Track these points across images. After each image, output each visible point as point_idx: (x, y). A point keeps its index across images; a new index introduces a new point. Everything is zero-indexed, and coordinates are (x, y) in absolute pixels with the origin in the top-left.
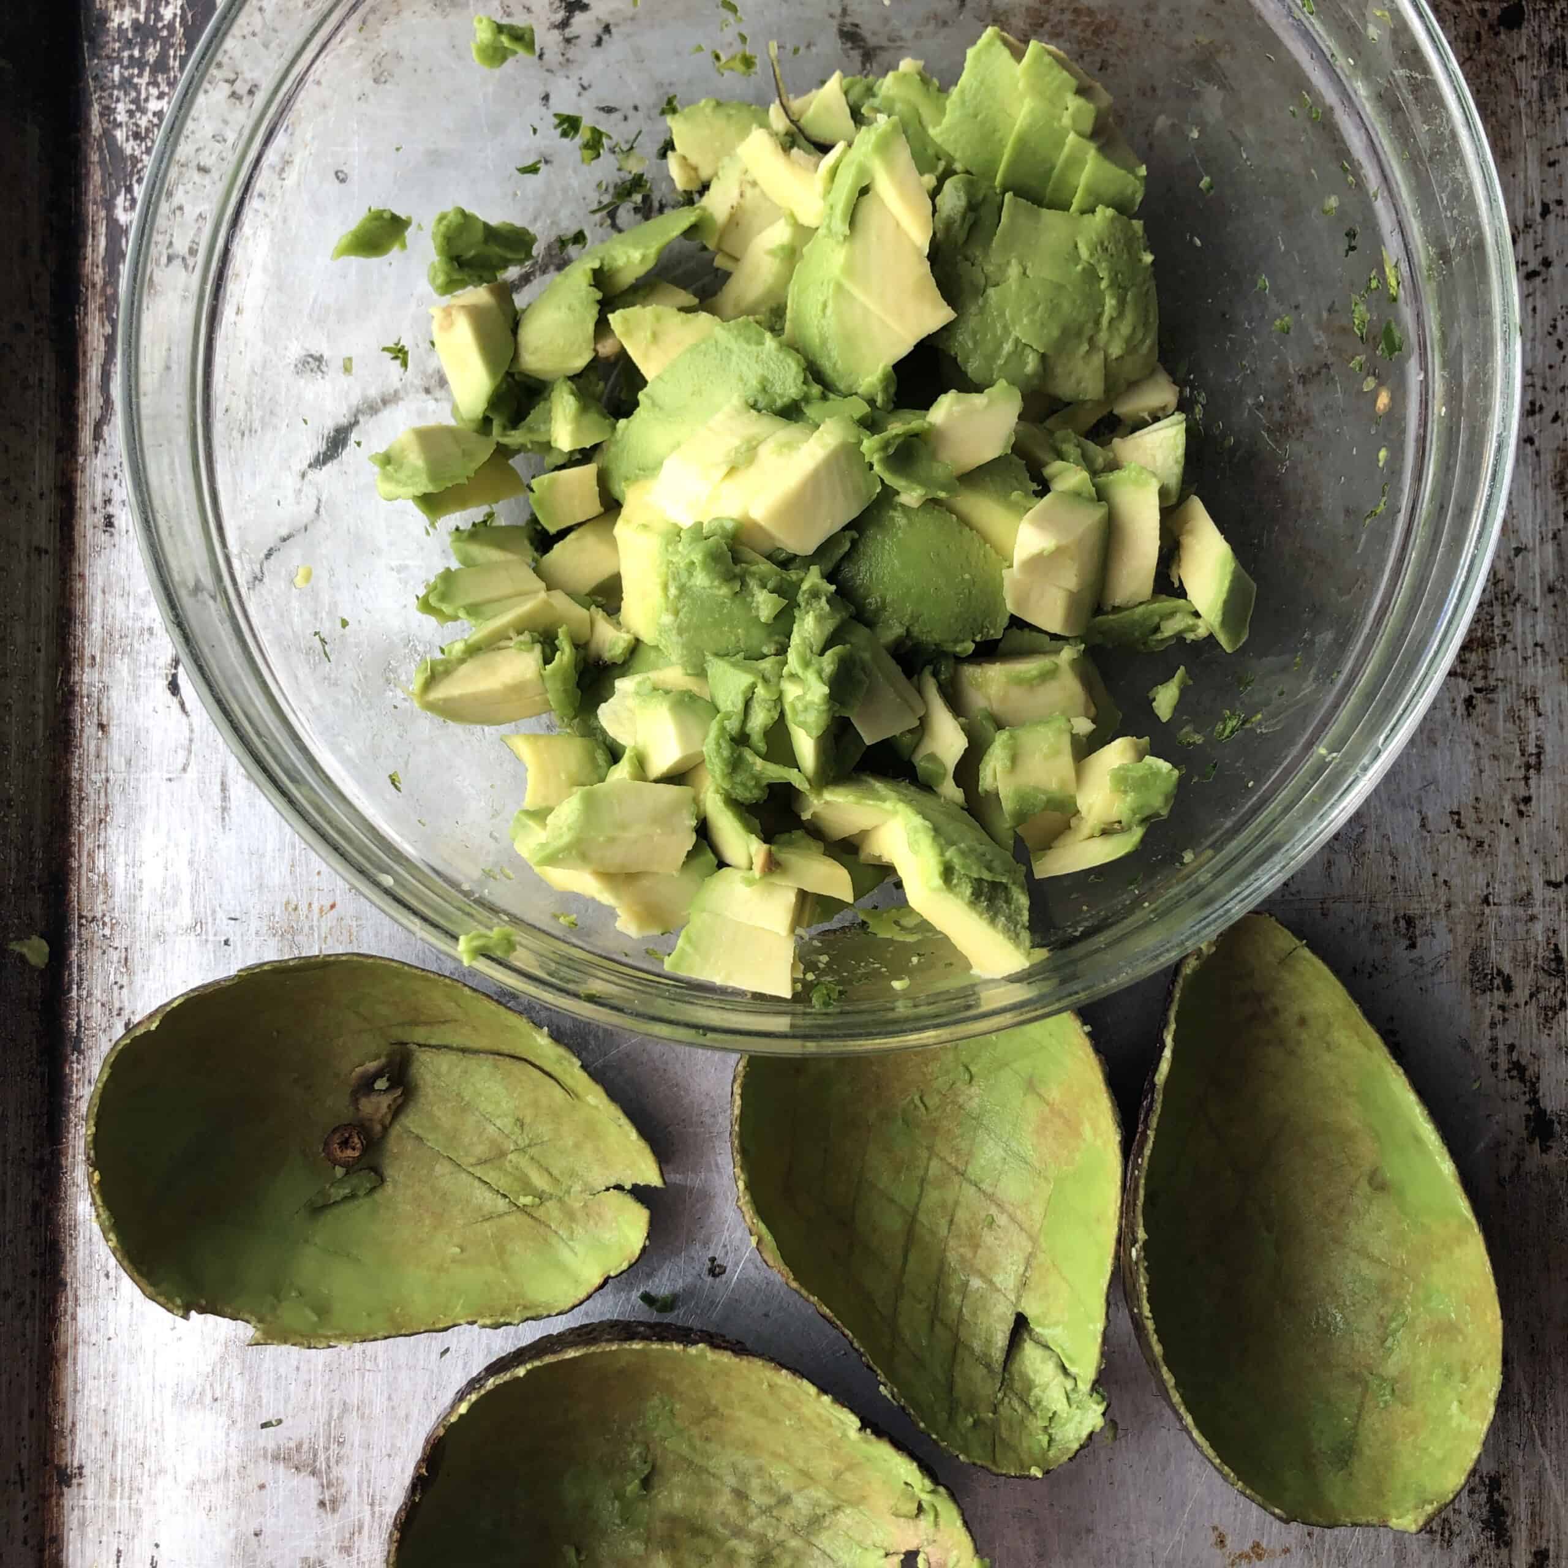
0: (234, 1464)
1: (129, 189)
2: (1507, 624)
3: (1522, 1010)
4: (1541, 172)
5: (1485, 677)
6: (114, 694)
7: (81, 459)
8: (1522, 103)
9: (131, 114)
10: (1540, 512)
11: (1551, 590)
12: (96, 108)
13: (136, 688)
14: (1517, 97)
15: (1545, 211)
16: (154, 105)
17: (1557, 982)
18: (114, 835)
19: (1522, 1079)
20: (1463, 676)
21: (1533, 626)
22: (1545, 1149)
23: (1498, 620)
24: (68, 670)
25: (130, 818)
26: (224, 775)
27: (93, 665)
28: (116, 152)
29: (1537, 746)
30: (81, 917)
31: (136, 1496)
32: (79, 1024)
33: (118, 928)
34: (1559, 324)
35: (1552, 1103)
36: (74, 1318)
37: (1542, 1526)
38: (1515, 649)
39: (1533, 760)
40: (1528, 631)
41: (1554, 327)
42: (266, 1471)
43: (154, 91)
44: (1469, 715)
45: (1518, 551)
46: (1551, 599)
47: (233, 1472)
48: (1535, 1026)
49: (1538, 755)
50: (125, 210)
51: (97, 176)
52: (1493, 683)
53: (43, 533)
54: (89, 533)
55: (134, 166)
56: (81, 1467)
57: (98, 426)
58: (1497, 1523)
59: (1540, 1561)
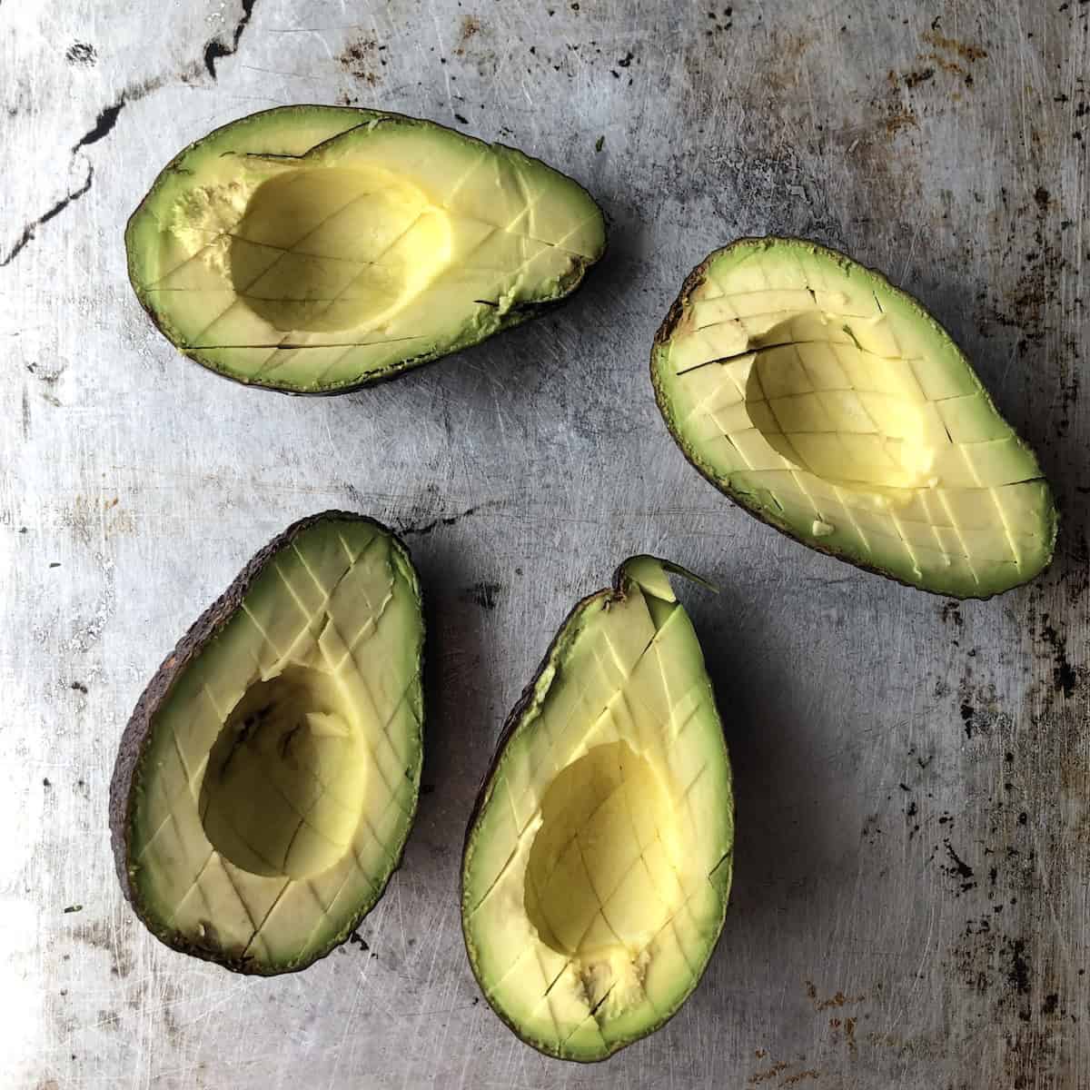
0: (44, 940)
2: (1054, 284)
3: (1054, 588)
5: (1036, 326)
10: (1084, 193)
17: (1083, 567)
19: (1053, 642)
20: (1019, 325)
21: (1075, 285)
22: (1068, 695)
23: (1047, 281)
26: (25, 394)
29: (1074, 381)
35: (1073, 660)
37: (1053, 977)
38: (1060, 304)
39: (1070, 392)
40: (1071, 289)
42: (70, 946)
44: (1022, 356)
45: (1065, 225)
47: (43, 945)
48: (1064, 600)
49: (1075, 388)
52: (1041, 330)
58: (1020, 975)
59: (1051, 1003)
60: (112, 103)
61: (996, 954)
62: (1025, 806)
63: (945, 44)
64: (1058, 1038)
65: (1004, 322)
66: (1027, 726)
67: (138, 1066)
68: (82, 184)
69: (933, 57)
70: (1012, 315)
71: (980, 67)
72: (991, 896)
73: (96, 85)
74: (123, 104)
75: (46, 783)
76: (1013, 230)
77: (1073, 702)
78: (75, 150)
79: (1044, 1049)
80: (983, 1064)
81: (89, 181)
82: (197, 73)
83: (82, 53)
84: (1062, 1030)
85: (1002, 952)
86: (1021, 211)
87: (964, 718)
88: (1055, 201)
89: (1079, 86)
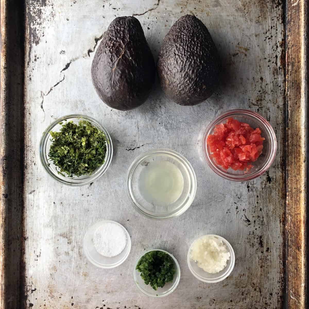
0: (54, 236)
1: (33, 22)
2: (264, 97)
4: (271, 21)
5: (261, 106)
6: (32, 108)
7: (25, 68)
8: (268, 9)
9: (33, 9)
10: (270, 78)
11: (272, 91)
12: (27, 8)
13: (35, 107)
14: (267, 9)
15: (272, 28)
16: (37, 8)
18: (32, 132)
20: (257, 105)
21: (269, 97)
22: (270, 183)
23: (263, 96)
24: (24, 104)
25: (35, 129)
27: (28, 103)
28: (31, 15)
30: (26, 146)
31: (37, 242)
32: (26, 164)
33: (33, 148)
34: (274, 47)
35: (270, 176)
36: (26, 213)
37: (268, 244)
38: (266, 101)
39: (268, 119)
41: (273, 47)
42: (59, 238)
43: (37, 5)
45: (267, 84)
46: (272, 92)
47: (53, 238)
49: (269, 118)
50: (32, 25)
51: (27, 20)
53: (19, 81)
54: (27, 81)
55: (34, 18)
56: (28, 237)
57: (28, 63)
58: (261, 243)
59: (268, 249)
60: (69, 62)
61: (256, 239)
62: (261, 207)
63: (240, 48)
64: (269, 257)
65: (254, 105)
66: (261, 190)
67: (73, 263)
68: (63, 79)
69: (238, 50)
70: (256, 103)
71: (248, 52)
72: (254, 226)
73: (66, 59)
74: (71, 62)
75: (54, 203)
76: (256, 86)
77: (271, 185)
78: (61, 72)
79: (267, 260)
80: (253, 263)
81: (64, 78)
82: (86, 56)
83: (63, 52)
84: (270, 255)
85: (257, 238)
86: (257, 82)
87: (248, 188)
88: (264, 80)
89: (269, 56)
